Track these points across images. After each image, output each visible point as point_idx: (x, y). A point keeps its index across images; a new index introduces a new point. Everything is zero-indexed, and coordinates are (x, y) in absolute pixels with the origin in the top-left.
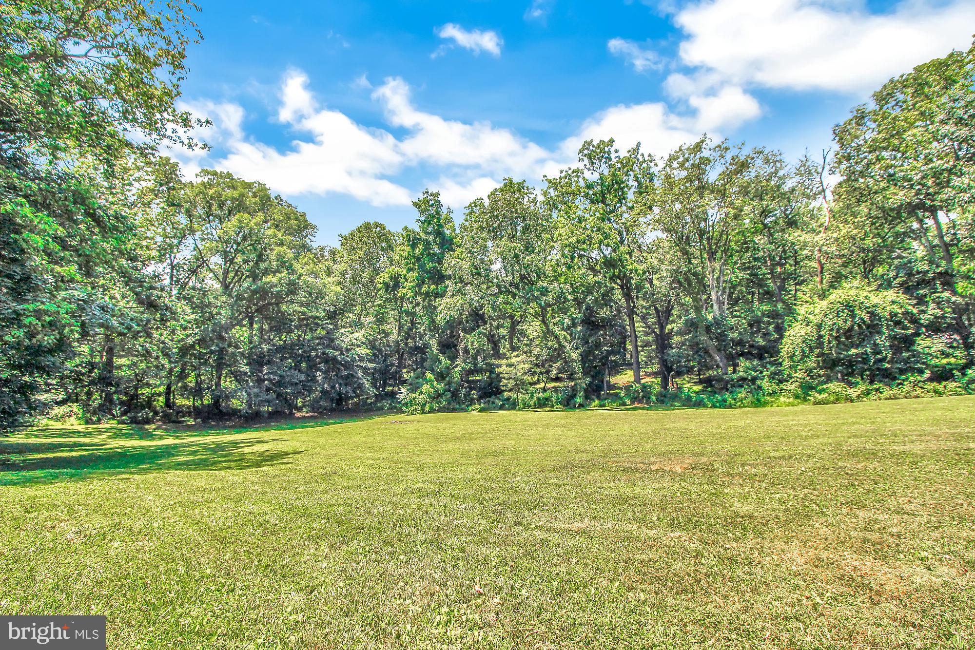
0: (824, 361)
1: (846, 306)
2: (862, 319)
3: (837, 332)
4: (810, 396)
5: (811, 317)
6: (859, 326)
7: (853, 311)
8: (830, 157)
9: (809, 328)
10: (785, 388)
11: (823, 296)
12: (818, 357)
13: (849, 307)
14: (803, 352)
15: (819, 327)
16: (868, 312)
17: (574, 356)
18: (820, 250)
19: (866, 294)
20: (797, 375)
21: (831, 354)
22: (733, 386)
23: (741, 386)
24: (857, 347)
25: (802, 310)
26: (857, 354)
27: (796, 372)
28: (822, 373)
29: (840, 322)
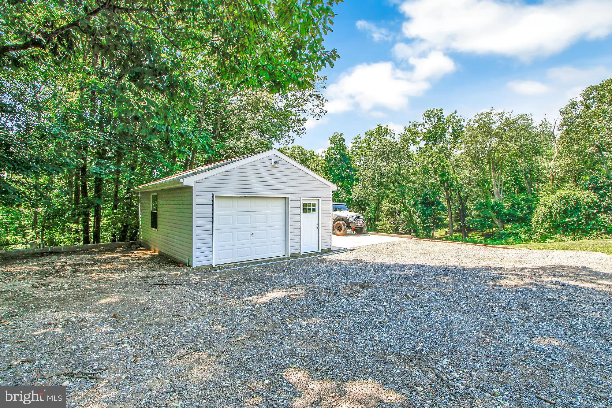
0: (553, 225)
1: (565, 198)
2: (572, 205)
3: (559, 211)
4: (546, 240)
5: (547, 203)
6: (571, 208)
7: (567, 201)
8: (558, 123)
9: (546, 208)
10: (533, 237)
11: (553, 193)
12: (550, 222)
13: (566, 199)
14: (543, 220)
15: (551, 208)
16: (575, 202)
17: (418, 220)
18: (552, 170)
19: (574, 193)
20: (539, 231)
21: (557, 221)
22: (506, 237)
23: (510, 237)
24: (569, 217)
25: (542, 200)
26: (569, 221)
27: (539, 229)
28: (552, 230)
29: (562, 206)
